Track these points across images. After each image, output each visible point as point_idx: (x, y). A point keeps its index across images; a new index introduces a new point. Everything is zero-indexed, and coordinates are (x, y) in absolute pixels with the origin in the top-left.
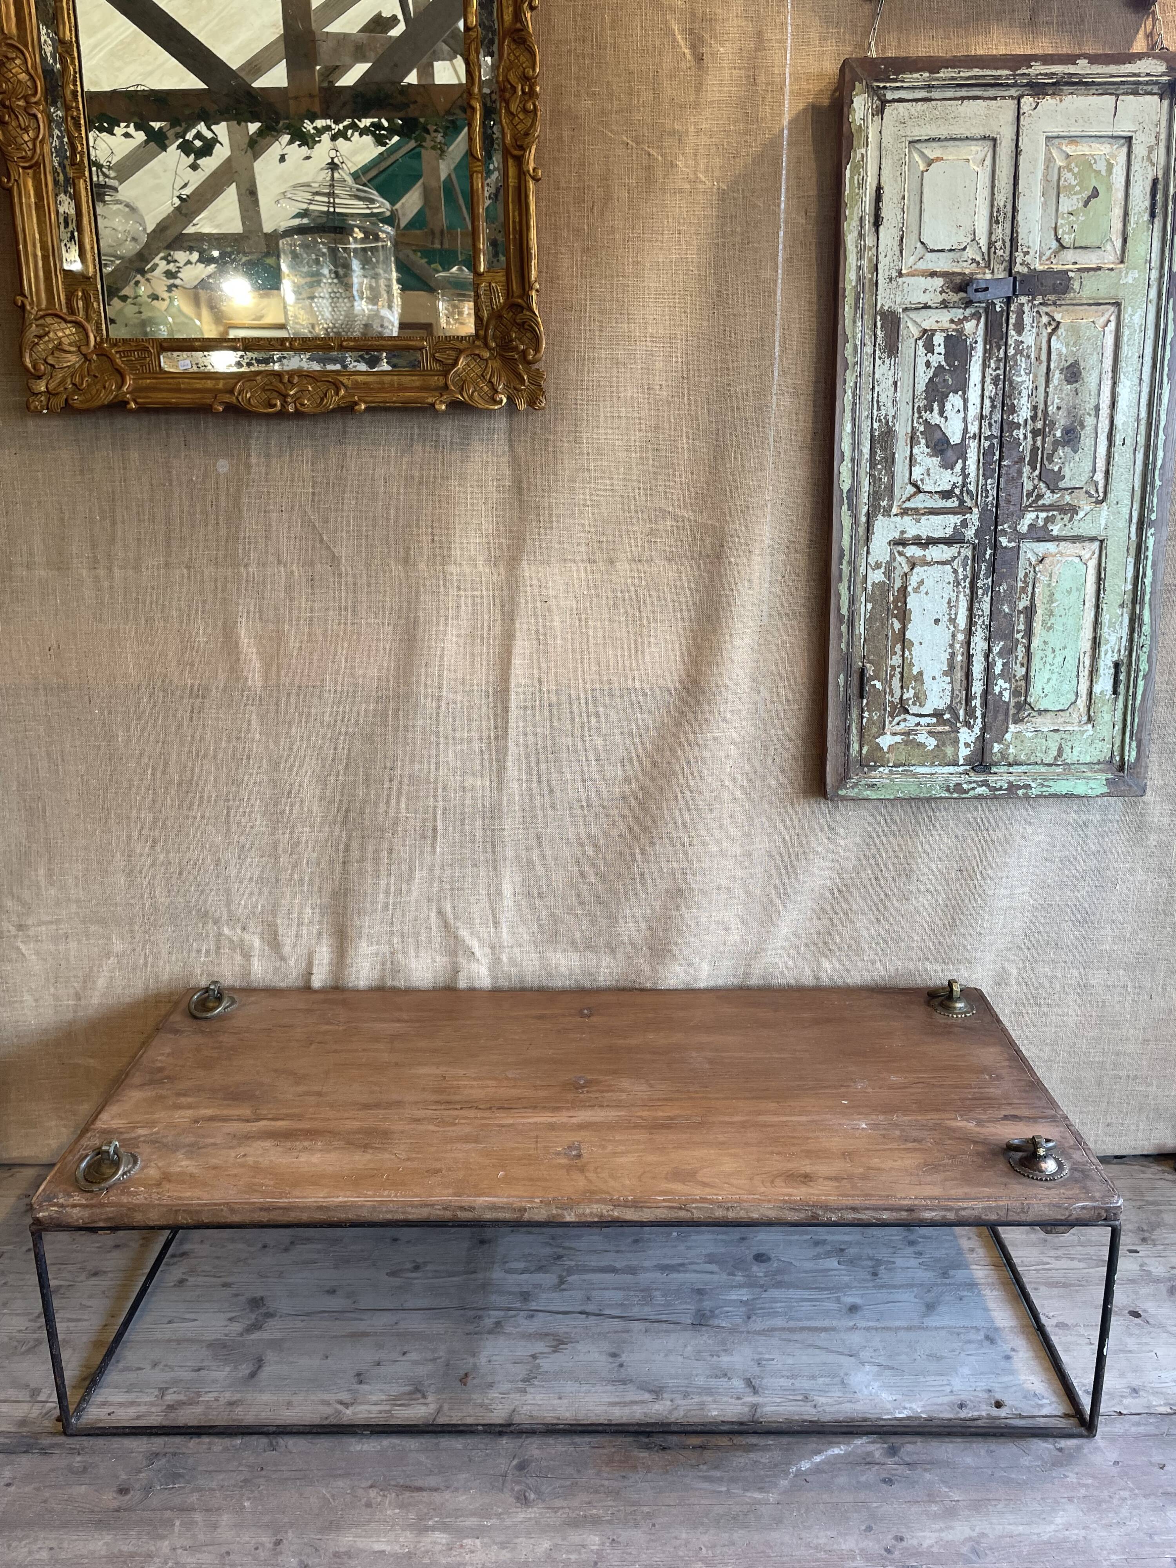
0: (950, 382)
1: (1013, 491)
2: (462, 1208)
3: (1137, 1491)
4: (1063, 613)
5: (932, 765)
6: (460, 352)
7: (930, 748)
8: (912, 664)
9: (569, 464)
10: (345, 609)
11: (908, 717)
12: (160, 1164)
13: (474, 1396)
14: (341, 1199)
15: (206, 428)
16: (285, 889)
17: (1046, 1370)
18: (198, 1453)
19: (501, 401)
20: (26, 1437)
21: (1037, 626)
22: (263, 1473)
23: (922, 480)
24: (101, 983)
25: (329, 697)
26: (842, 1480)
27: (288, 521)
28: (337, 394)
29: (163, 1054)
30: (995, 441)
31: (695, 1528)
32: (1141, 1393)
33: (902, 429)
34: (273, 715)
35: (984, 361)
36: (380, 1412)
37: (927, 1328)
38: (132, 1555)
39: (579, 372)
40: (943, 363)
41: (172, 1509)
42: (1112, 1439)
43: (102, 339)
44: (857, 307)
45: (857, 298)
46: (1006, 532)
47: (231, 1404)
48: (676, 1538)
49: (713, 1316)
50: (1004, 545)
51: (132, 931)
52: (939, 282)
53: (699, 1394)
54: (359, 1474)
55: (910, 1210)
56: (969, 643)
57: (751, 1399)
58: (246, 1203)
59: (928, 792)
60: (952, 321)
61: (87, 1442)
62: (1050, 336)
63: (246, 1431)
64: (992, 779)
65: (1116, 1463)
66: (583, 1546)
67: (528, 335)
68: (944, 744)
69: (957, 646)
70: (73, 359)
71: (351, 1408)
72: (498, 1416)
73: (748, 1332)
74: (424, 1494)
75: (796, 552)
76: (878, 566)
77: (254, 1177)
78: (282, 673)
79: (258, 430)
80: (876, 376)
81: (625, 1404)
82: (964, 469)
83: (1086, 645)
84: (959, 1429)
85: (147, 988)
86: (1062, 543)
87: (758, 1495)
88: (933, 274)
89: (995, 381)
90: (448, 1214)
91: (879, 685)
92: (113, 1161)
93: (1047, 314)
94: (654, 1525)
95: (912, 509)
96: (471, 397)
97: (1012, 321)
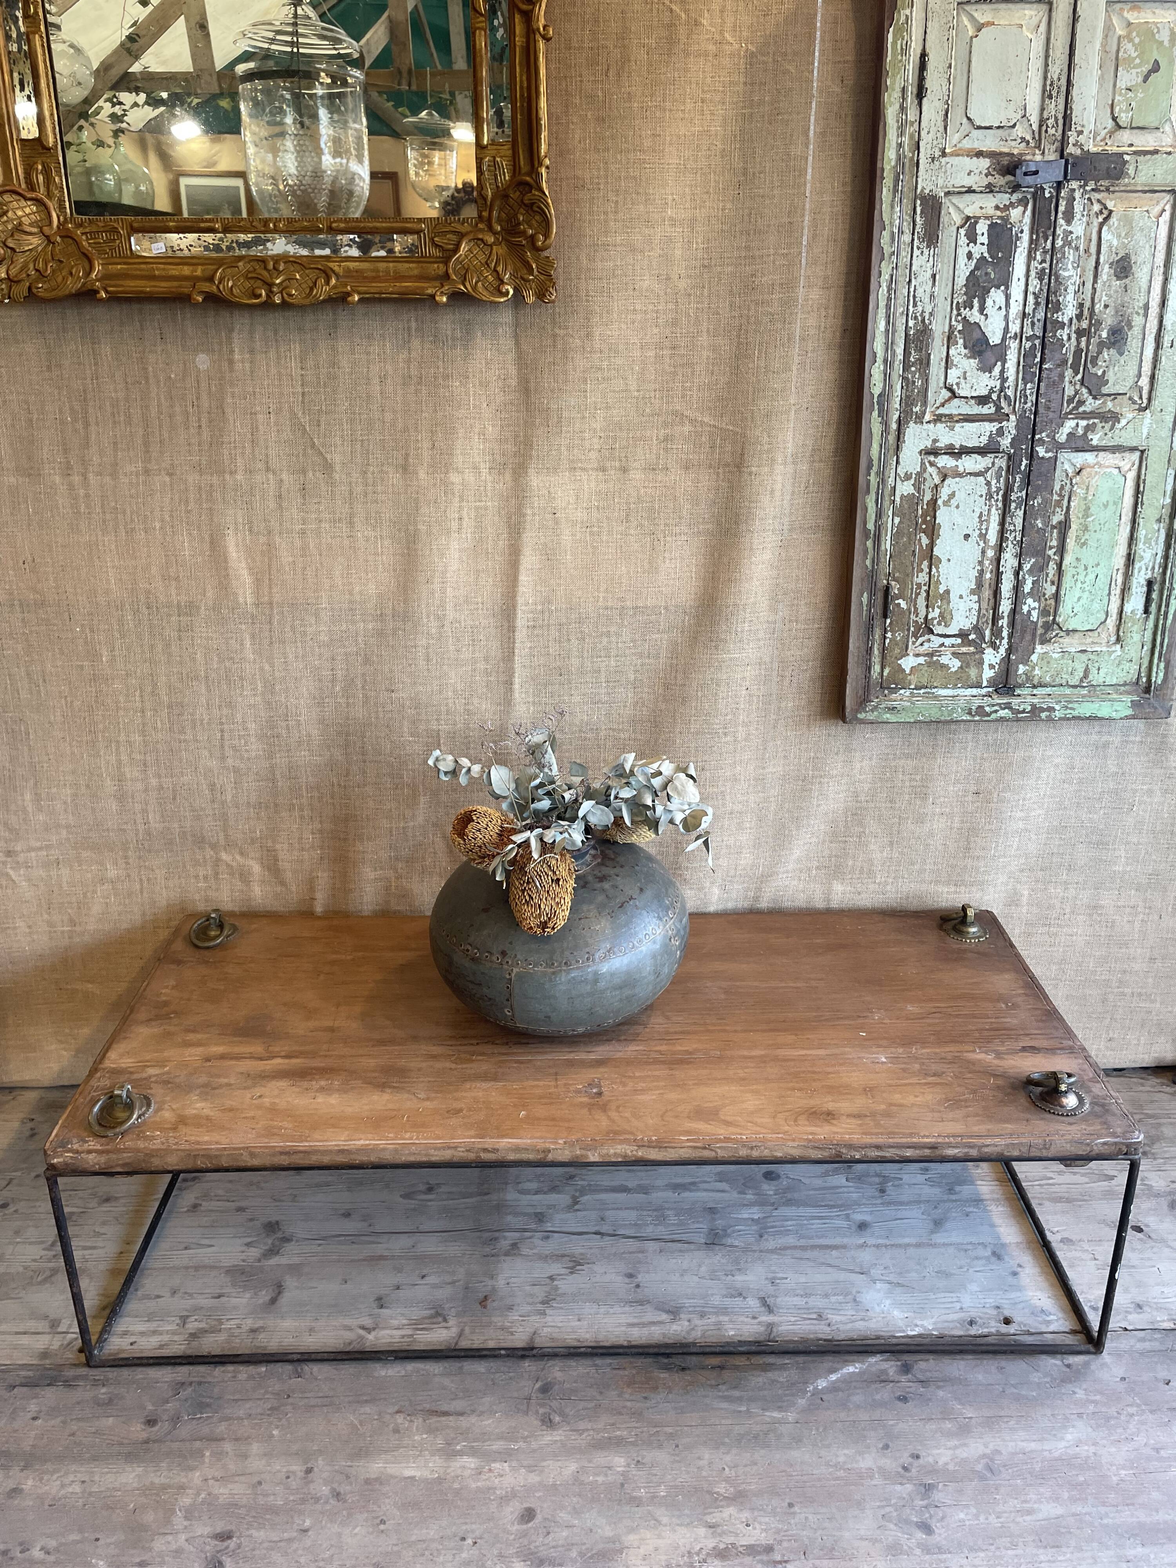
0: (992, 276)
1: (1053, 396)
3: (1143, 1407)
4: (1098, 528)
5: (955, 687)
6: (461, 236)
7: (953, 670)
8: (938, 583)
9: (580, 362)
10: (340, 521)
11: (932, 637)
12: (174, 1107)
13: (494, 1319)
14: (362, 1142)
15: (183, 319)
16: (284, 814)
17: (1052, 1285)
18: (223, 1381)
19: (508, 292)
20: (49, 1369)
21: (1070, 542)
22: (290, 1400)
23: (958, 384)
24: (96, 909)
25: (325, 615)
26: (857, 1399)
27: (276, 424)
28: (327, 283)
29: (167, 987)
30: (1037, 342)
31: (717, 1448)
32: (1145, 1308)
33: (939, 328)
34: (267, 634)
35: (1029, 252)
36: (403, 1337)
37: (935, 1245)
38: (164, 1487)
39: (591, 259)
40: (986, 255)
41: (201, 1440)
42: (1118, 1355)
43: (65, 219)
44: (895, 190)
45: (896, 181)
46: (1044, 441)
47: (253, 1331)
48: (699, 1458)
49: (726, 1234)
50: (1041, 455)
51: (126, 857)
52: (985, 163)
53: (716, 1314)
54: (385, 1399)
55: (933, 1147)
56: (998, 560)
57: (766, 1318)
58: (266, 1147)
59: (949, 715)
60: (997, 208)
61: (112, 1373)
62: (1101, 225)
63: (271, 1358)
64: (1015, 702)
65: (1123, 1379)
66: (609, 1468)
67: (537, 217)
68: (968, 666)
69: (986, 563)
70: (35, 241)
71: (373, 1333)
72: (519, 1339)
73: (761, 1251)
74: (451, 1418)
75: (821, 461)
76: (908, 477)
77: (272, 1119)
78: (274, 590)
79: (241, 322)
80: (914, 268)
81: (644, 1325)
82: (1002, 372)
83: (1120, 561)
84: (970, 1347)
85: (144, 914)
86: (1102, 454)
87: (777, 1415)
88: (979, 154)
89: (1040, 276)
90: (471, 1156)
91: (903, 605)
92: (126, 1104)
93: (1099, 201)
94: (677, 1446)
95: (946, 415)
96: (474, 288)
97: (1062, 208)
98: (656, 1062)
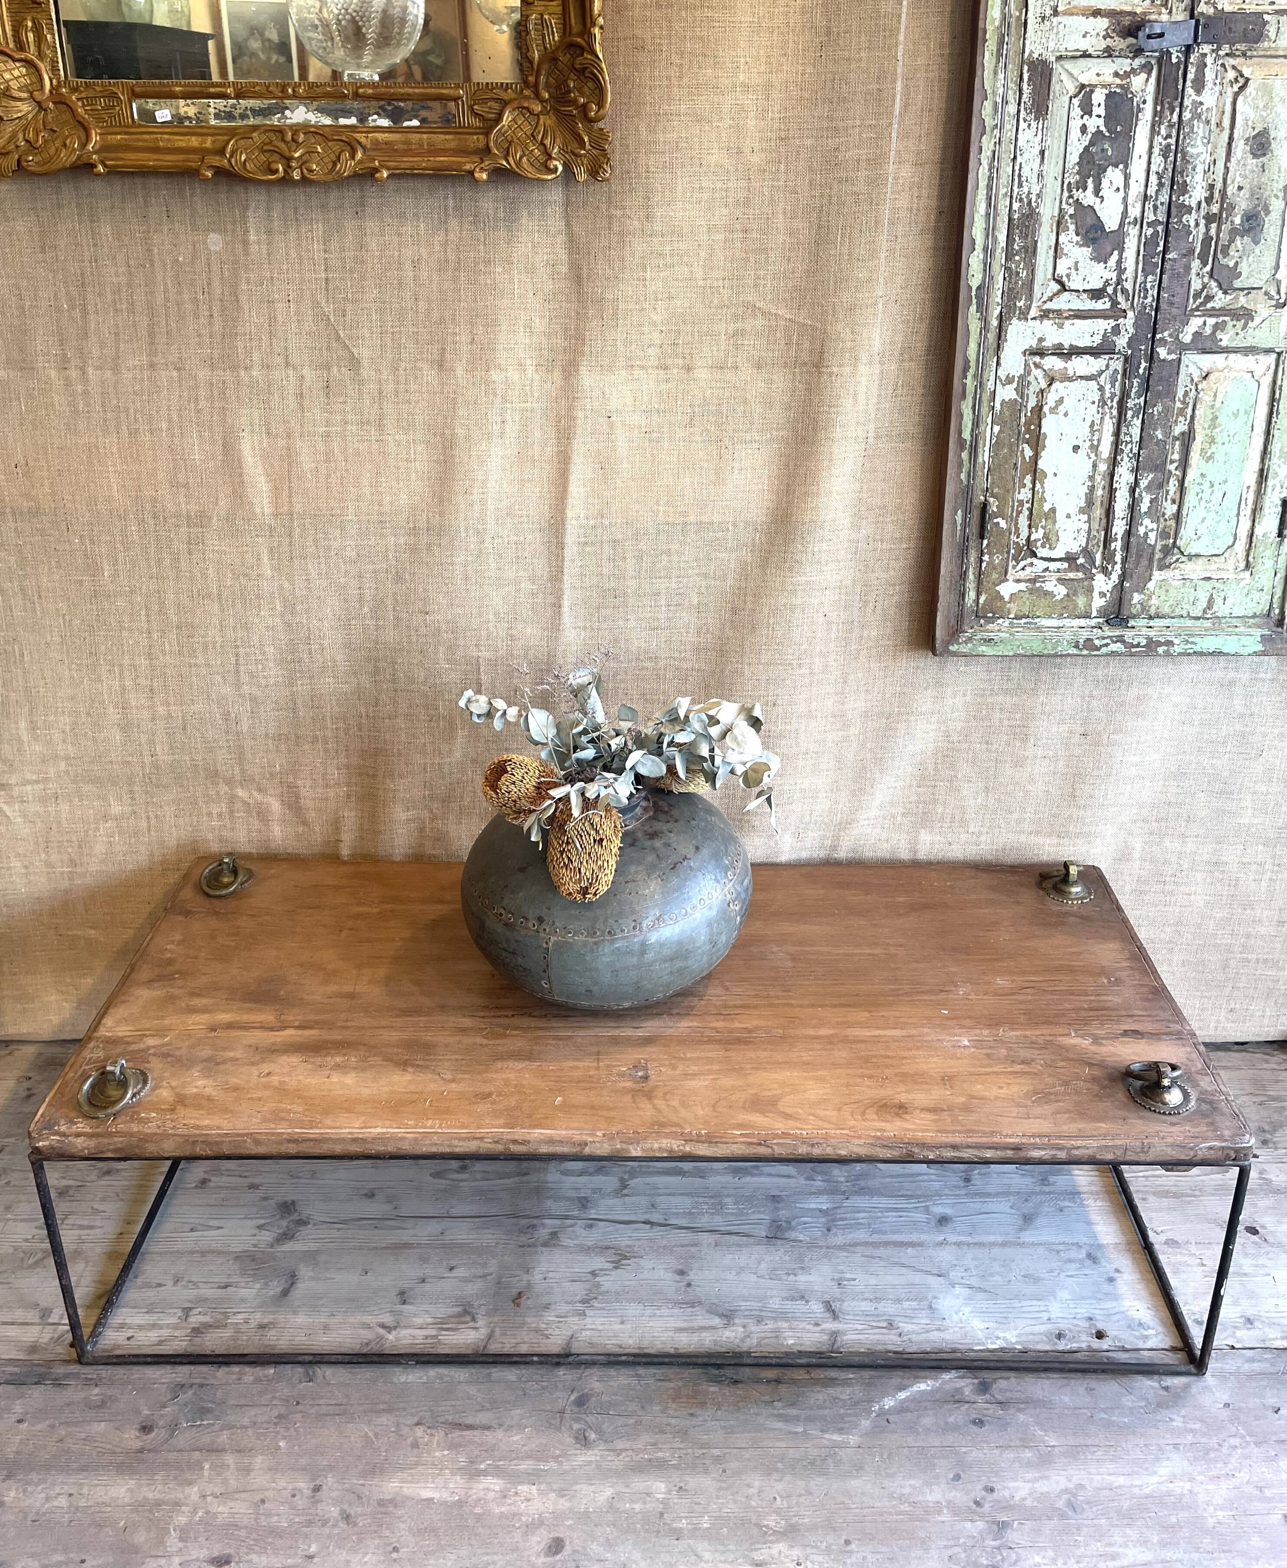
0: (1110, 153)
1: (1178, 289)
2: (515, 1142)
3: (1248, 1439)
4: (1226, 440)
5: (1061, 616)
6: (505, 103)
7: (1059, 598)
8: (1043, 499)
9: (639, 246)
10: (368, 422)
11: (1035, 561)
12: (174, 1084)
13: (528, 1320)
14: (379, 1130)
15: (192, 195)
16: (306, 747)
17: (1152, 1295)
18: (227, 1384)
19: (556, 169)
20: (38, 1365)
21: (1195, 456)
22: (300, 1408)
23: (1068, 276)
25: (352, 529)
26: (927, 1421)
27: (297, 313)
28: (353, 157)
29: (172, 942)
30: (1160, 228)
31: (769, 1474)
32: (1256, 1324)
33: (1048, 212)
34: (287, 549)
35: (1153, 126)
36: (426, 1337)
37: (1023, 1245)
38: (158, 1503)
39: (652, 130)
40: (1103, 128)
41: (200, 1450)
42: (1223, 1377)
43: (59, 82)
44: (999, 54)
45: (1001, 43)
46: (1166, 342)
47: (262, 1327)
48: (748, 1486)
49: (790, 1228)
50: (1162, 357)
51: (131, 792)
52: (1103, 23)
53: (775, 1319)
54: (404, 1409)
55: (1017, 1148)
56: (1112, 475)
57: (830, 1325)
58: (272, 1134)
59: (1053, 649)
60: (1116, 74)
61: (105, 1372)
62: (1236, 95)
63: (279, 1360)
64: (1128, 635)
65: (1227, 1405)
66: (648, 1494)
67: (590, 84)
68: (1075, 593)
69: (1098, 478)
70: (25, 108)
71: (394, 1333)
72: (554, 1344)
73: (828, 1248)
74: (476, 1432)
75: (911, 360)
76: (1009, 380)
77: (280, 1102)
78: (294, 500)
79: (257, 198)
80: (1019, 143)
81: (693, 1330)
82: (1119, 262)
83: (1252, 479)
84: (1057, 1365)
85: (152, 855)
86: (1232, 356)
87: (836, 1437)
88: (1097, 13)
89: (1165, 153)
90: (500, 1148)
91: (1003, 524)
92: (119, 1082)
93: (1234, 67)
94: (724, 1471)
95: (1054, 311)
96: (518, 163)
97: (1190, 76)
98: (711, 1041)
